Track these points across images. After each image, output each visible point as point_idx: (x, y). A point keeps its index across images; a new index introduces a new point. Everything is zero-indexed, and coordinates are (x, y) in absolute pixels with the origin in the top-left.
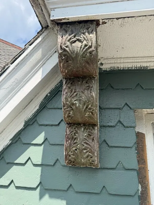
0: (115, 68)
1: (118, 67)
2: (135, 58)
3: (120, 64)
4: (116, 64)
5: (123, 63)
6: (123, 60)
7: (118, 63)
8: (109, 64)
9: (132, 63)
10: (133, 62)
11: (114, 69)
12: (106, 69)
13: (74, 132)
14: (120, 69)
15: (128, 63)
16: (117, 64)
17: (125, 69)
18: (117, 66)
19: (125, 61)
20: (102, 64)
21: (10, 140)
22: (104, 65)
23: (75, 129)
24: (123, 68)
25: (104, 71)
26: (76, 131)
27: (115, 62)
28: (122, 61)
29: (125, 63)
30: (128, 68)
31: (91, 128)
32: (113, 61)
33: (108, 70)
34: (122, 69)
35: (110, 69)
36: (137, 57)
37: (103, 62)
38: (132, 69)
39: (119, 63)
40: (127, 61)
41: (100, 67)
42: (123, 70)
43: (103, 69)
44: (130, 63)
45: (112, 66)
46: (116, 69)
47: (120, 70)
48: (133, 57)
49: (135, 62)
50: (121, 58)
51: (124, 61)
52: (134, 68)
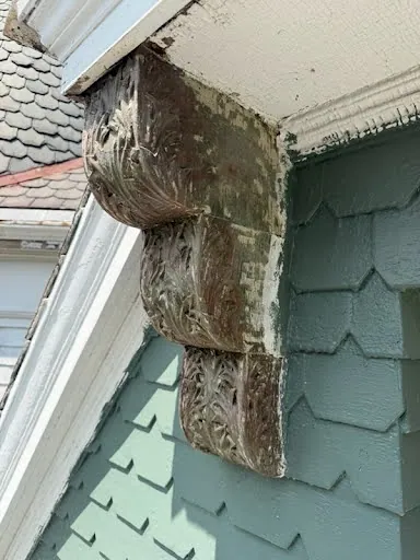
0: (339, 140)
1: (347, 132)
2: (394, 79)
3: (349, 120)
4: (335, 125)
5: (357, 113)
6: (353, 103)
7: (341, 119)
8: (314, 129)
9: (391, 105)
10: (393, 100)
11: (337, 143)
12: (310, 151)
13: (198, 371)
14: (355, 137)
15: (376, 106)
16: (339, 124)
17: (374, 131)
18: (343, 131)
19: (362, 105)
20: (292, 138)
21: (126, 371)
22: (298, 139)
23: (199, 361)
24: (366, 131)
25: (307, 156)
26: (200, 368)
27: (332, 119)
28: (352, 109)
29: (365, 111)
30: (384, 125)
31: (230, 363)
32: (321, 118)
33: (318, 150)
34: (362, 135)
35: (324, 147)
36: (403, 75)
37: (294, 132)
38: (400, 124)
39: (346, 117)
40: (370, 102)
41: (292, 148)
42: (369, 137)
43: (304, 153)
44: (385, 107)
45: (327, 135)
46: (342, 141)
47: (358, 141)
48: (388, 80)
49: (401, 97)
50: (344, 98)
51: (359, 104)
52: (406, 121)
